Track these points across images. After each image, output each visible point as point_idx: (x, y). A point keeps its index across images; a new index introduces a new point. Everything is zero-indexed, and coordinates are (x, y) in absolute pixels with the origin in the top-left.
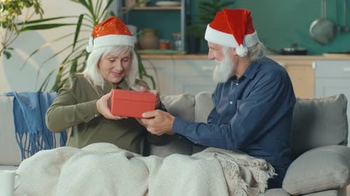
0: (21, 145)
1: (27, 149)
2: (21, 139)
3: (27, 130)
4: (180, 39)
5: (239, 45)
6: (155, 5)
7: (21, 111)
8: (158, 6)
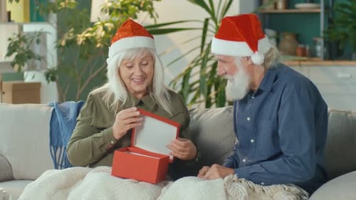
0: (55, 160)
1: (60, 163)
2: (55, 153)
3: (62, 144)
4: (320, 44)
5: (254, 51)
6: (294, 8)
7: (58, 123)
8: (297, 9)
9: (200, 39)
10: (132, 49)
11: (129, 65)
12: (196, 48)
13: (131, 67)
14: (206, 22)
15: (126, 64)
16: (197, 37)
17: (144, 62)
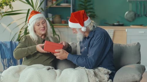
0: (3, 64)
1: (6, 65)
2: (3, 61)
3: (6, 57)
6: (60, 5)
7: (3, 49)
8: (61, 5)
9: (25, 18)
10: (38, 18)
11: (38, 25)
12: (23, 23)
13: (39, 25)
14: (29, 10)
15: (37, 25)
16: (25, 17)
17: (43, 23)
